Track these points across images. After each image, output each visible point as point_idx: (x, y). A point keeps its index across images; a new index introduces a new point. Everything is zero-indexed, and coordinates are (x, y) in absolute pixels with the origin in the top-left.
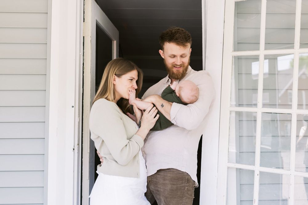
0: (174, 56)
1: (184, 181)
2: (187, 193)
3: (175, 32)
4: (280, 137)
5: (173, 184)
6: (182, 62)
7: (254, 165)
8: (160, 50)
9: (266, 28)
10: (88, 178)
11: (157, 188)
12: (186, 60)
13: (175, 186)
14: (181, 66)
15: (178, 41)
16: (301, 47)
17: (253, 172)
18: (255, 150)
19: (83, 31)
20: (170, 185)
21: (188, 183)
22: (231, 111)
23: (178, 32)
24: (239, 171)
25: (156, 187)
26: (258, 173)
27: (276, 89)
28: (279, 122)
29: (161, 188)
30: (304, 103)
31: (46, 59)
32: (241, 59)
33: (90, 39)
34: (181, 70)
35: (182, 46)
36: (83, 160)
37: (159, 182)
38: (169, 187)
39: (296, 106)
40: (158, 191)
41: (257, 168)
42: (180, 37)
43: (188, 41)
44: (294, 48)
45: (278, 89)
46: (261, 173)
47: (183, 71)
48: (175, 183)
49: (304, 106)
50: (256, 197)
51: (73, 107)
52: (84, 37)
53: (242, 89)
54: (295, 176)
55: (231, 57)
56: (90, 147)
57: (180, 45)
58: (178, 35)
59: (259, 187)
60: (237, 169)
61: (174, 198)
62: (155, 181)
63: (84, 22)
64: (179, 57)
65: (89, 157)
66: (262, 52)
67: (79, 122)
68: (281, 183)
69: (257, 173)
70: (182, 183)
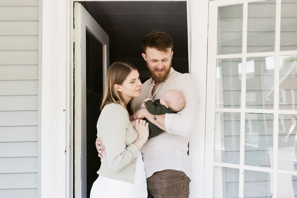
0: (156, 61)
1: (179, 179)
2: (183, 190)
3: (157, 37)
4: (266, 136)
5: (169, 182)
6: (164, 66)
7: (239, 164)
8: (143, 54)
9: (248, 32)
10: (80, 179)
11: (154, 188)
12: (168, 64)
13: (171, 184)
14: (162, 70)
15: (159, 47)
16: (281, 50)
17: (238, 170)
18: (239, 149)
19: (73, 37)
20: (166, 183)
21: (183, 180)
22: (216, 112)
23: (159, 36)
24: (225, 169)
25: (153, 186)
26: (243, 171)
27: (262, 90)
28: (265, 122)
29: (158, 186)
30: (293, 103)
31: (37, 65)
32: (228, 61)
33: (80, 44)
34: (163, 73)
35: (163, 51)
36: (75, 161)
37: (156, 182)
38: (166, 185)
39: (278, 106)
40: (155, 190)
41: (242, 167)
42: (161, 43)
43: (169, 46)
44: (274, 51)
45: (264, 90)
46: (246, 171)
47: (165, 74)
48: (171, 181)
49: (293, 106)
50: (241, 194)
51: (64, 110)
52: (74, 43)
53: (230, 91)
54: (278, 174)
55: (216, 60)
56: (82, 149)
57: (161, 51)
58: (159, 40)
59: (244, 184)
60: (223, 168)
61: (171, 195)
62: (152, 181)
63: (74, 28)
64: (160, 62)
65: (80, 158)
66: (244, 55)
67: (70, 125)
68: (268, 180)
69: (241, 171)
70: (178, 181)
